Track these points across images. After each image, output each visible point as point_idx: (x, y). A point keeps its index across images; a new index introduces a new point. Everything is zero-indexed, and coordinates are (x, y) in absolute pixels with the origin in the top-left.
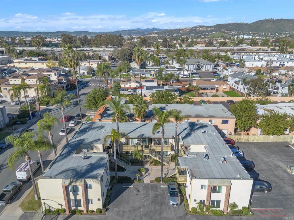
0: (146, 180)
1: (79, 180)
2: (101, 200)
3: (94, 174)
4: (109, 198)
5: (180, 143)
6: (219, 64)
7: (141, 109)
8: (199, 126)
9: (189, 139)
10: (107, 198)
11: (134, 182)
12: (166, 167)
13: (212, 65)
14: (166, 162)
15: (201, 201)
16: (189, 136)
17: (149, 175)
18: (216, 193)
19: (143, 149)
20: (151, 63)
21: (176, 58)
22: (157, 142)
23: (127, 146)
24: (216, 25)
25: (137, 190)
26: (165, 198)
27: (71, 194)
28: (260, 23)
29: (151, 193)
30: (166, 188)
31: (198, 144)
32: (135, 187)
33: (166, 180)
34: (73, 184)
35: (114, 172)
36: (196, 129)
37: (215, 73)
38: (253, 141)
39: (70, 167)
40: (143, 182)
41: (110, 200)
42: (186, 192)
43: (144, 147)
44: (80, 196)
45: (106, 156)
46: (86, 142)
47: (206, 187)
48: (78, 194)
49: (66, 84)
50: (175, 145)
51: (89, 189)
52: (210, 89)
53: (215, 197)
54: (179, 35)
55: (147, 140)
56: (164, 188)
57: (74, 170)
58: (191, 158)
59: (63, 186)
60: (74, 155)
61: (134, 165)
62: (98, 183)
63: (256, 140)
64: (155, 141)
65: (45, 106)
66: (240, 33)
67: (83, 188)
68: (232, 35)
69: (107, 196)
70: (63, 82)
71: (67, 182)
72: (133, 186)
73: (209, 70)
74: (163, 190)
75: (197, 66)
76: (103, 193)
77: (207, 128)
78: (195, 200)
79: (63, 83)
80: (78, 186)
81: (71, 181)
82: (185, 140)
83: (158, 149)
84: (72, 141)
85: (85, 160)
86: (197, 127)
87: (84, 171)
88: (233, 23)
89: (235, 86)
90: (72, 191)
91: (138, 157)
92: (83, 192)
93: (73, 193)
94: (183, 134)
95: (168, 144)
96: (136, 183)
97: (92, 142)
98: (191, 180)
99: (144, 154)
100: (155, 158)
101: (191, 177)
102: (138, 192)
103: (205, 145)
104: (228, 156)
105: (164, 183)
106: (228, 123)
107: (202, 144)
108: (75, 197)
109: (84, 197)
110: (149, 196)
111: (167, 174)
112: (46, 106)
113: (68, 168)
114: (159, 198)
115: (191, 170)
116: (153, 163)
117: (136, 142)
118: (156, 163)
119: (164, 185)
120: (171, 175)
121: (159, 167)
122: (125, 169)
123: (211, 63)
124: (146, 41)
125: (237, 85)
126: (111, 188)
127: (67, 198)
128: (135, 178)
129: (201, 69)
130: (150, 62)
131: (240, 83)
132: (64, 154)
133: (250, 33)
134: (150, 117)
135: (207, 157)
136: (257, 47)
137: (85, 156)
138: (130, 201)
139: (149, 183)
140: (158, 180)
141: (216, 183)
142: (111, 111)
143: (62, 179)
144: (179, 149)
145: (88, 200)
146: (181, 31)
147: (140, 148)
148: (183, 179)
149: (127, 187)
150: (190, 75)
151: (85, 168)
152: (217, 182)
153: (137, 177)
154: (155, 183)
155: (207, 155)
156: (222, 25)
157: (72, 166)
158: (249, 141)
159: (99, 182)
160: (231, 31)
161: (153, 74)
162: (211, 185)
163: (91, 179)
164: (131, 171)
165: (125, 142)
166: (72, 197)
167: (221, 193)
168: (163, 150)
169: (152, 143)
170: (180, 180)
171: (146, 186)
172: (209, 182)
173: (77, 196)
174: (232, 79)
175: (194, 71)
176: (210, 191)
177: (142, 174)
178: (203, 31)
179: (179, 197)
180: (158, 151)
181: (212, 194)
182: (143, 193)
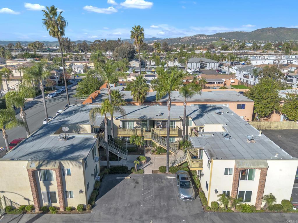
0: (148, 170)
1: (51, 163)
2: (84, 192)
3: (75, 156)
4: (97, 191)
5: (189, 127)
6: (223, 64)
7: (141, 90)
8: (211, 108)
9: (201, 120)
10: (95, 191)
11: (132, 172)
12: (172, 156)
13: (216, 63)
14: (172, 150)
15: (224, 192)
16: (201, 117)
17: (151, 164)
18: (246, 180)
19: (144, 134)
20: (152, 63)
21: (178, 58)
22: (160, 126)
23: (123, 130)
24: (216, 34)
25: (135, 182)
26: (173, 191)
27: (41, 183)
28: (260, 32)
29: (154, 185)
30: (174, 179)
31: (214, 124)
32: (132, 178)
33: (173, 170)
34: (43, 168)
35: (106, 162)
36: (209, 111)
37: (219, 71)
38: (276, 129)
39: (43, 148)
40: (144, 173)
41: (99, 194)
42: (201, 184)
43: (144, 131)
44: (54, 187)
45: (93, 136)
46: (70, 123)
47: (232, 172)
48: (51, 184)
49: (59, 79)
50: (183, 130)
51: (66, 176)
52: (216, 83)
53: (244, 186)
54: (180, 43)
55: (148, 123)
56: (171, 179)
57: (48, 151)
58: (206, 137)
59: (28, 170)
60: (51, 136)
61: (131, 154)
62: (80, 167)
63: (279, 127)
64: (158, 123)
65: (31, 98)
66: (241, 41)
67: (58, 174)
68: (232, 43)
69: (95, 189)
70: (55, 76)
71: (35, 165)
72: (130, 177)
73: (213, 69)
74: (169, 182)
75: (201, 65)
76: (87, 184)
77: (222, 109)
78: (216, 191)
79: (55, 78)
80: (51, 171)
81: (40, 163)
82: (196, 121)
83: (163, 133)
84: (52, 122)
85: (65, 141)
86: (209, 109)
87: (62, 153)
88: (233, 32)
89: (244, 80)
90: (43, 180)
91: (136, 143)
92: (57, 180)
93: (44, 182)
94: (194, 115)
95: (174, 128)
96: (133, 174)
97: (77, 123)
98: (211, 162)
99: (145, 139)
100: (158, 144)
101: (210, 158)
102: (136, 184)
103: (222, 125)
104: (256, 135)
105: (171, 173)
106: (244, 108)
107: (219, 123)
108: (48, 189)
109: (60, 187)
110: (152, 189)
111: (175, 162)
112: (33, 98)
113: (40, 149)
114: (166, 191)
115: (209, 151)
116: (157, 152)
117: (135, 126)
118: (160, 151)
119: (171, 175)
120: (180, 164)
121: (165, 156)
122: (121, 159)
123: (215, 61)
124: (146, 46)
125: (245, 80)
126: (101, 180)
127: (35, 189)
128: (133, 168)
129: (204, 68)
130: (150, 61)
131: (250, 76)
132: (38, 135)
133: (250, 41)
134: (152, 101)
135: (228, 136)
136: (259, 51)
137: (66, 137)
138: (125, 194)
139: (151, 173)
140: (163, 169)
141: (246, 165)
142: (105, 96)
143: (27, 162)
144: (188, 134)
145: (66, 192)
146: (182, 40)
147: (139, 133)
148: (197, 165)
149: (122, 178)
150: (193, 73)
151: (63, 149)
152: (249, 163)
153: (136, 165)
154: (159, 173)
155: (227, 135)
156: (221, 33)
157: (46, 147)
158: (272, 128)
159: (80, 165)
160: (231, 39)
161: (154, 72)
162: (240, 167)
163: (69, 162)
164: (128, 160)
165: (120, 125)
166: (43, 189)
167: (253, 180)
168: (169, 134)
169: (154, 127)
170: (193, 166)
171: (147, 178)
172: (237, 163)
173: (50, 187)
174: (240, 74)
175: (198, 69)
176: (238, 177)
177: (142, 163)
178: (203, 40)
179: (193, 188)
180: (162, 137)
181: (240, 181)
182: (143, 186)
